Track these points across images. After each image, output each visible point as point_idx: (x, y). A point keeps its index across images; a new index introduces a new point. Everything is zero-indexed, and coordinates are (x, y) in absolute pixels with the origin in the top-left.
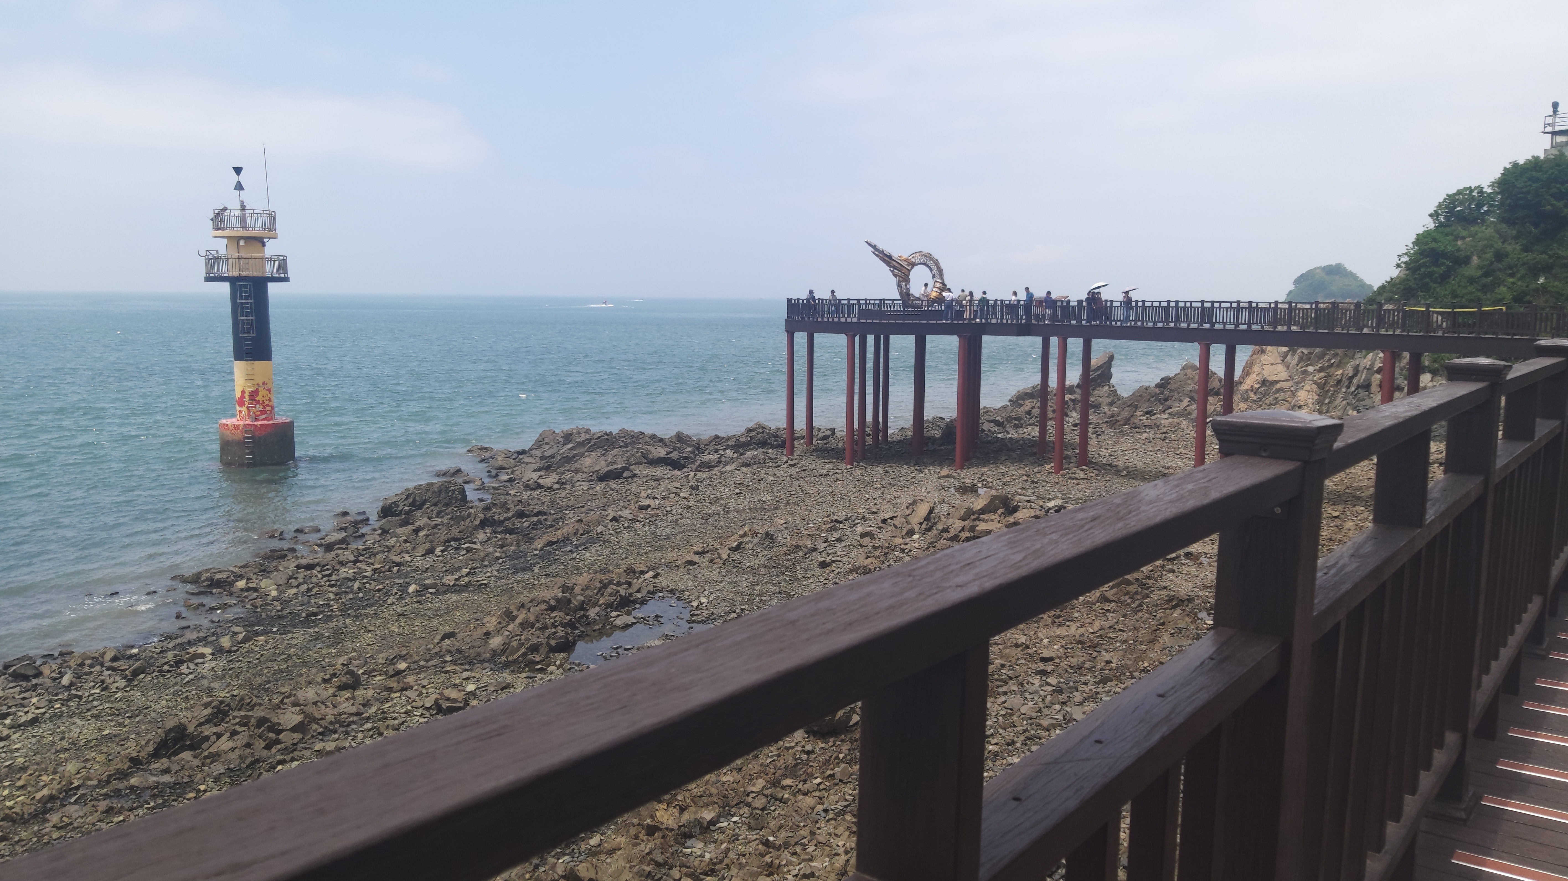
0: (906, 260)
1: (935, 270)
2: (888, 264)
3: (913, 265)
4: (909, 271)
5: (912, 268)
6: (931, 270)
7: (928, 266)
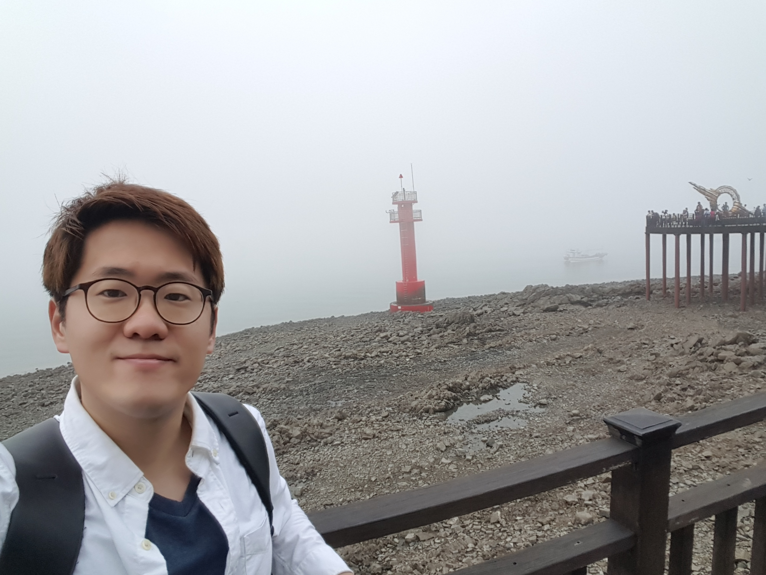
0: (715, 191)
1: (735, 195)
2: (704, 194)
3: (720, 194)
4: (717, 197)
5: (719, 195)
6: (732, 196)
7: (729, 193)
